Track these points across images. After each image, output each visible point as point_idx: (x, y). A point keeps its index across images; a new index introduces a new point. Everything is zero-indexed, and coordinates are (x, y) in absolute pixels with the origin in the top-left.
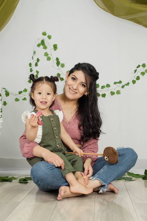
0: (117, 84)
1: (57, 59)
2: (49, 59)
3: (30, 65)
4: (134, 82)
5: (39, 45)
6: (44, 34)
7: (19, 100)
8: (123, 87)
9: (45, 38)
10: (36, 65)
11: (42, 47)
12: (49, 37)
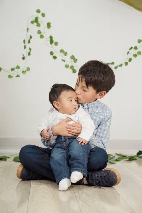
1: (51, 38)
2: (42, 37)
3: (24, 41)
5: (32, 22)
6: (38, 11)
7: (12, 77)
9: (39, 15)
10: (29, 42)
11: (35, 24)
12: (43, 15)
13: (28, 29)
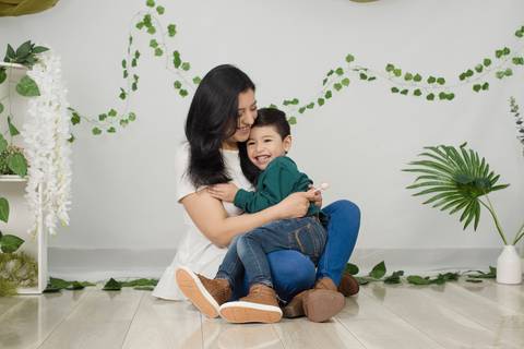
0: (291, 105)
1: (176, 54)
2: (159, 53)
3: (124, 63)
4: (321, 102)
5: (139, 26)
6: (151, 4)
7: (100, 132)
8: (302, 110)
9: (153, 11)
10: (134, 64)
11: (145, 28)
12: (160, 10)
13: (131, 39)
